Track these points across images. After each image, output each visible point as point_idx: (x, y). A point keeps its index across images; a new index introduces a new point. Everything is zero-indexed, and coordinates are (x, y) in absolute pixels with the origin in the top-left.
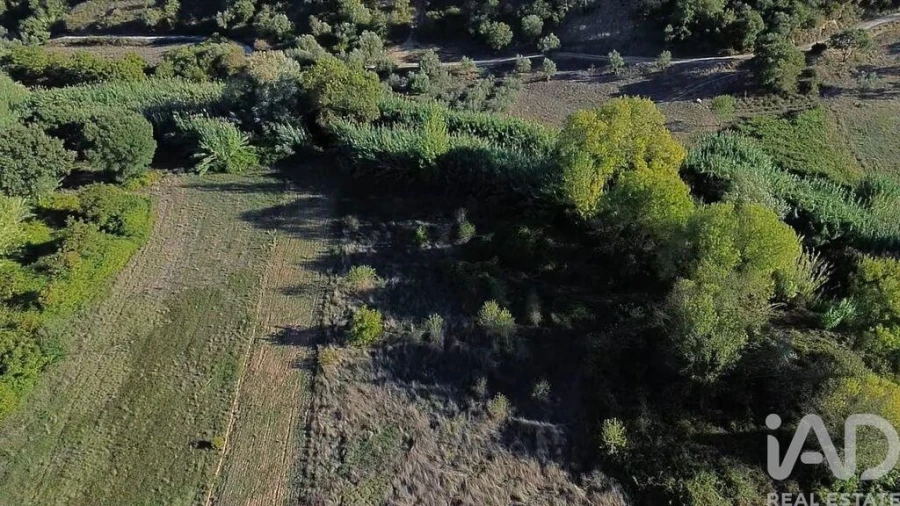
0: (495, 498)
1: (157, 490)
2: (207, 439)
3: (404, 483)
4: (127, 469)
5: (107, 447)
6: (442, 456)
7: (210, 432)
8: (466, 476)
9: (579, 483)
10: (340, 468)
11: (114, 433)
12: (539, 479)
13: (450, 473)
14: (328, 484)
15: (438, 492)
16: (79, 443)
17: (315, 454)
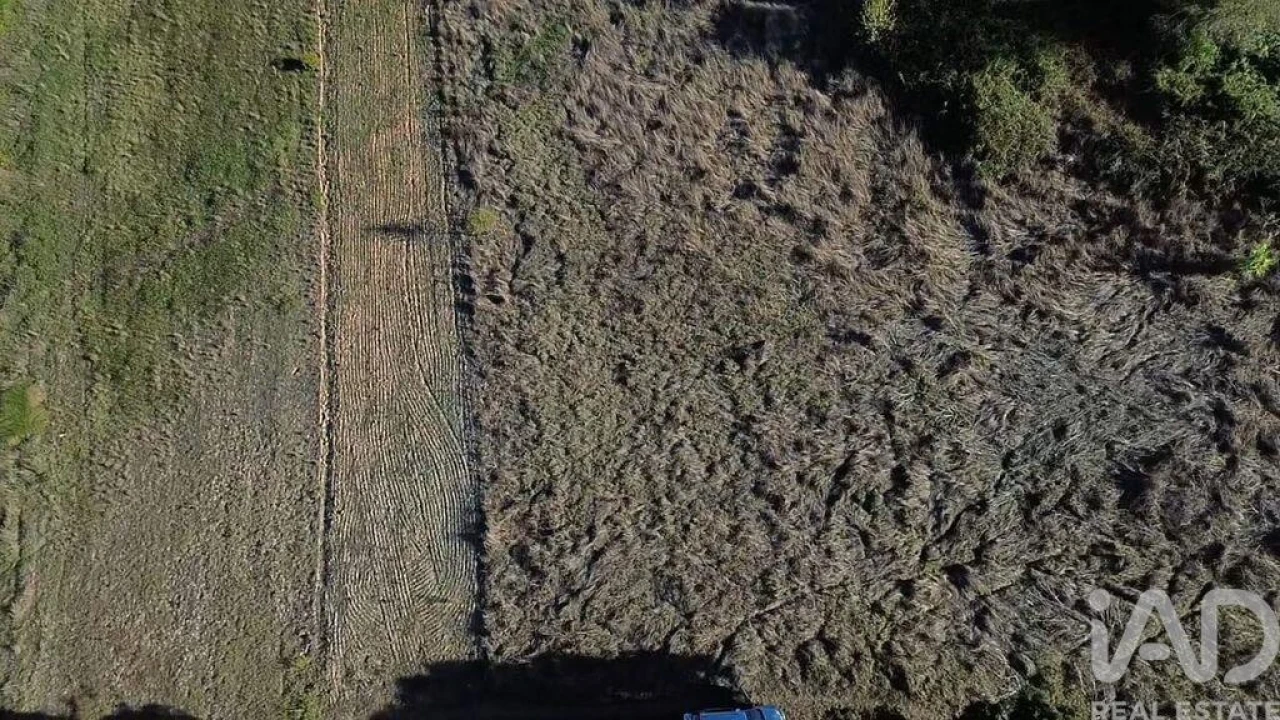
0: (708, 116)
1: (247, 129)
2: (295, 55)
3: (580, 103)
4: (196, 102)
5: (157, 73)
6: (631, 62)
7: (294, 45)
8: (665, 88)
9: (823, 89)
10: (489, 89)
11: (159, 53)
12: (768, 88)
13: (644, 85)
14: (477, 111)
15: (629, 113)
16: (116, 69)
17: (452, 70)
